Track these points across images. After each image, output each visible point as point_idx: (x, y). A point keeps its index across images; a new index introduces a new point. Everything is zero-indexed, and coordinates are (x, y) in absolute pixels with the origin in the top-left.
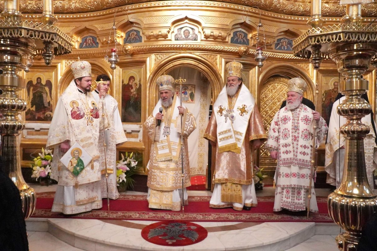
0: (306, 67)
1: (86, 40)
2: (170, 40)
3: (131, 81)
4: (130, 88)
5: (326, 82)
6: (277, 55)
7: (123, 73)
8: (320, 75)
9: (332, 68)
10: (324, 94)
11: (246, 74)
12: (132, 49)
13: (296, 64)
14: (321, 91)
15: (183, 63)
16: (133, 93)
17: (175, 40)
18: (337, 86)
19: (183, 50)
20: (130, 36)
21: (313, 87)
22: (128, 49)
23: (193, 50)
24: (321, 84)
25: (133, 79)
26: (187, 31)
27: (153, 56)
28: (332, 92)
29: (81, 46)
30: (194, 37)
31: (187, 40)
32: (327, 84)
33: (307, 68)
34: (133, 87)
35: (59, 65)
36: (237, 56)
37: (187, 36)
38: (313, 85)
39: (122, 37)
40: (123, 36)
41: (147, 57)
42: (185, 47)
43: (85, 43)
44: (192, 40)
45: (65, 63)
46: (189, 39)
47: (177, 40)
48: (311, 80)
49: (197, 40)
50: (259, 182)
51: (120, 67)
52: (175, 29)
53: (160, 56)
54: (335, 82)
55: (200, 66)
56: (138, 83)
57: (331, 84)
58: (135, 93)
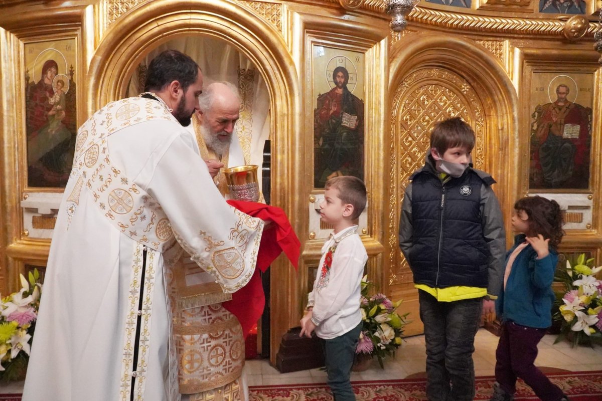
0: (496, 50)
3: (49, 74)
4: (48, 94)
5: (539, 86)
6: (431, 14)
7: (28, 52)
8: (528, 69)
9: (555, 52)
10: (536, 114)
11: (357, 60)
13: (474, 40)
14: (529, 107)
15: (188, 22)
16: (54, 108)
18: (563, 96)
21: (513, 97)
24: (530, 91)
27: (104, 4)
28: (554, 108)
32: (542, 89)
33: (498, 52)
34: (55, 90)
36: (335, 11)
38: (511, 91)
41: (87, 6)
48: (509, 79)
50: (393, 340)
51: (19, 37)
53: (122, 4)
54: (560, 86)
55: (233, 33)
56: (67, 79)
57: (551, 90)
58: (59, 107)
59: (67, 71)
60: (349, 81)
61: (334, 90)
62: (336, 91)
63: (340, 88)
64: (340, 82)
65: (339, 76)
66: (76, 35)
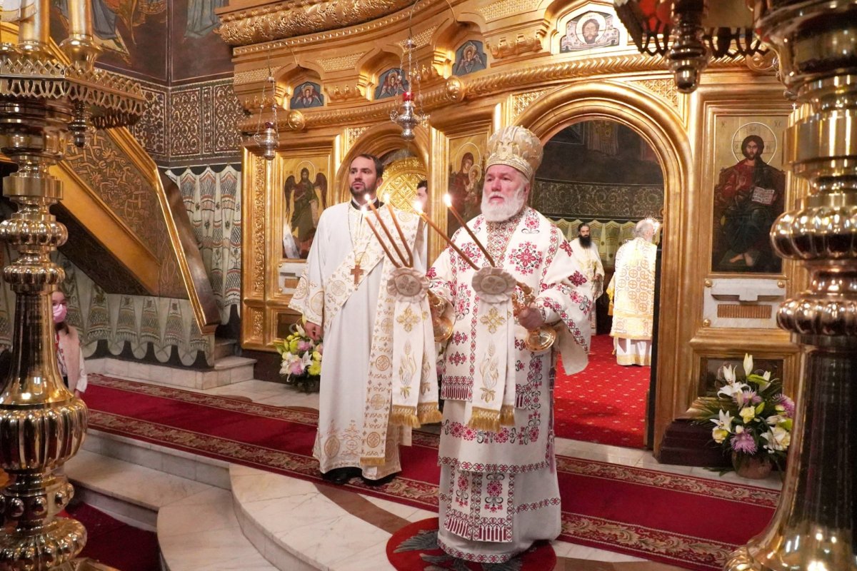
1: (387, 77)
2: (548, 54)
3: (467, 165)
7: (452, 146)
11: (777, 124)
12: (464, 87)
15: (581, 109)
16: (469, 195)
17: (561, 52)
19: (580, 76)
20: (463, 58)
22: (454, 90)
23: (605, 73)
25: (470, 161)
26: (591, 25)
27: (511, 100)
29: (377, 94)
30: (610, 36)
31: (591, 48)
34: (470, 178)
35: (337, 140)
37: (590, 38)
39: (448, 61)
40: (450, 58)
41: (496, 104)
42: (582, 67)
43: (384, 87)
44: (605, 46)
45: (348, 134)
46: (596, 46)
47: (567, 50)
49: (618, 44)
51: (446, 134)
52: (561, 25)
53: (526, 98)
55: (625, 115)
56: (480, 169)
58: (473, 193)
59: (480, 163)
60: (765, 150)
61: (741, 163)
62: (746, 164)
63: (751, 159)
64: (752, 153)
65: (750, 147)
66: (487, 130)
